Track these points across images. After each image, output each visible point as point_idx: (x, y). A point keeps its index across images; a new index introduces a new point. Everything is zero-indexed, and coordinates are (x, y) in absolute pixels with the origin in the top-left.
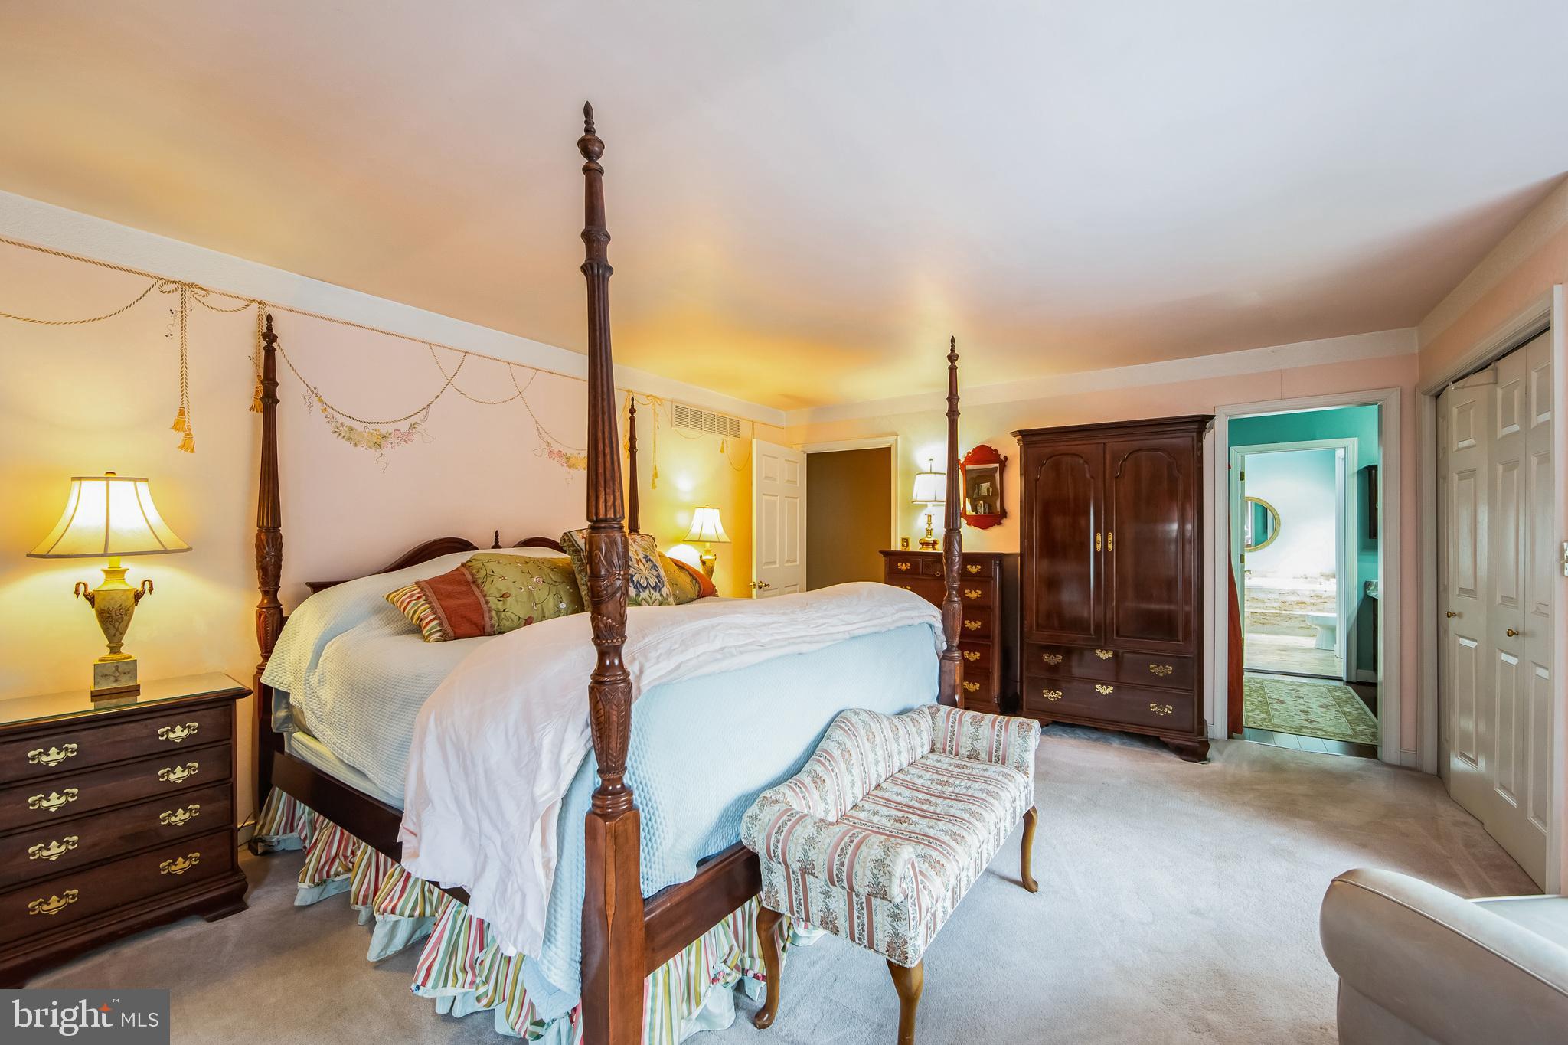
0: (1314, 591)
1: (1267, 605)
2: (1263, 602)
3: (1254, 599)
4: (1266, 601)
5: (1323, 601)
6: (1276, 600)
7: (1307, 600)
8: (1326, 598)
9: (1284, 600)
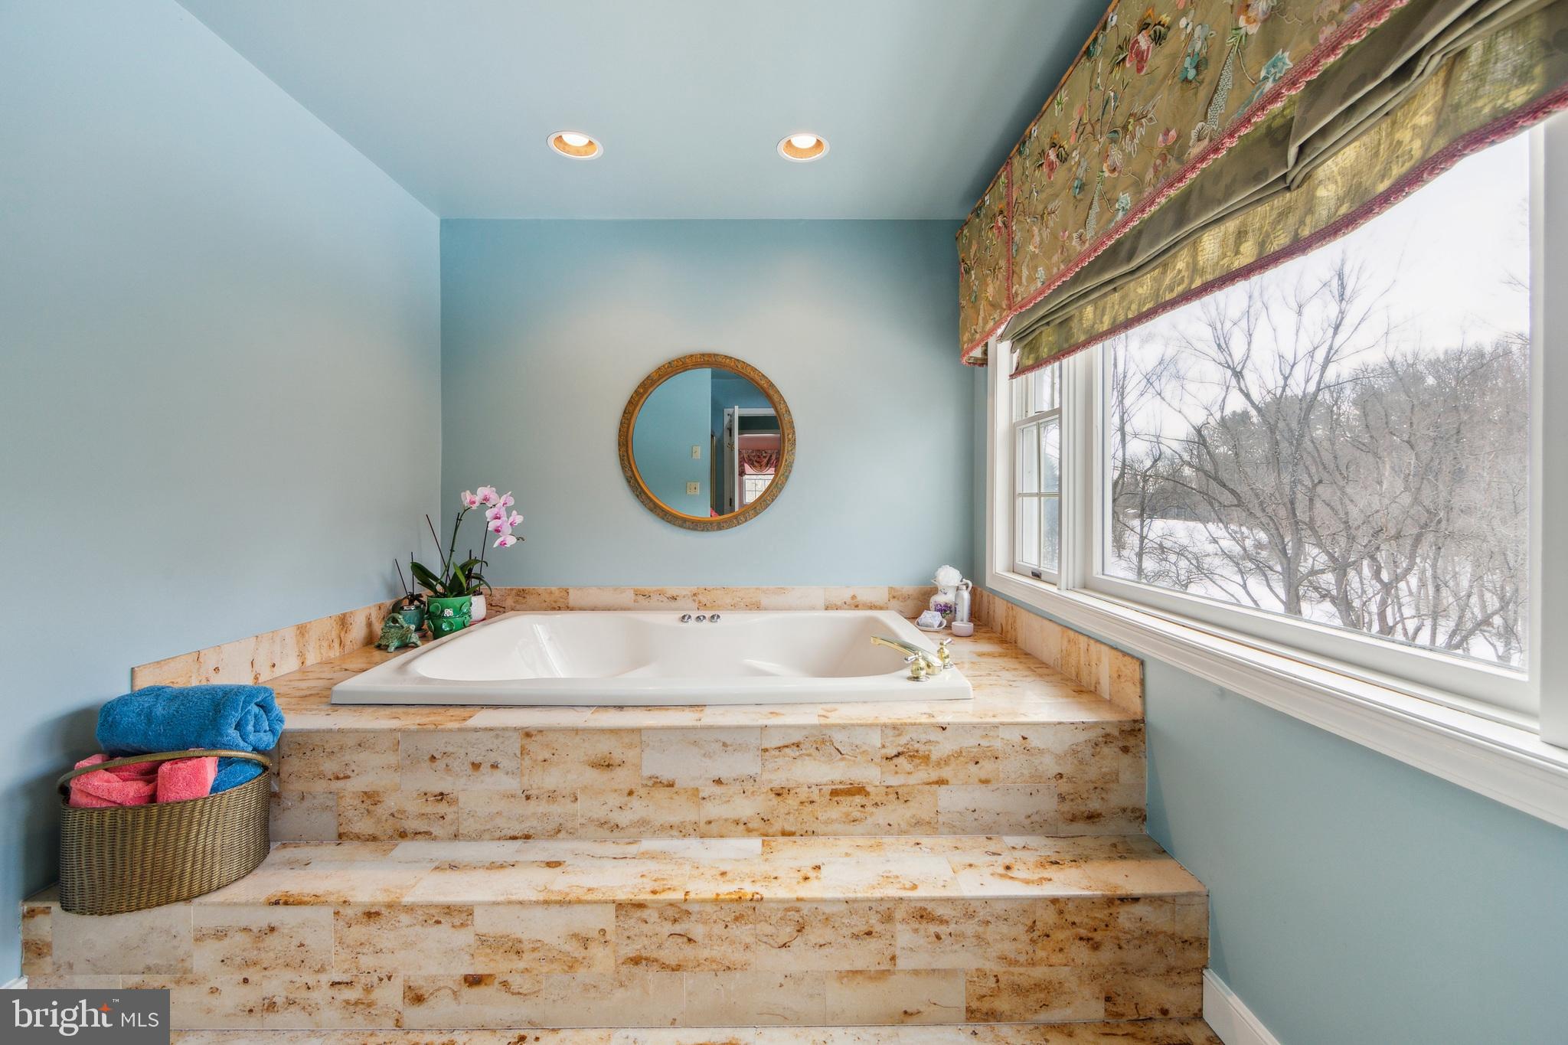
0: (897, 728)
1: (712, 810)
2: (696, 796)
3: (657, 783)
4: (709, 789)
5: (934, 775)
6: (747, 784)
7: (870, 775)
8: (945, 761)
9: (778, 779)
